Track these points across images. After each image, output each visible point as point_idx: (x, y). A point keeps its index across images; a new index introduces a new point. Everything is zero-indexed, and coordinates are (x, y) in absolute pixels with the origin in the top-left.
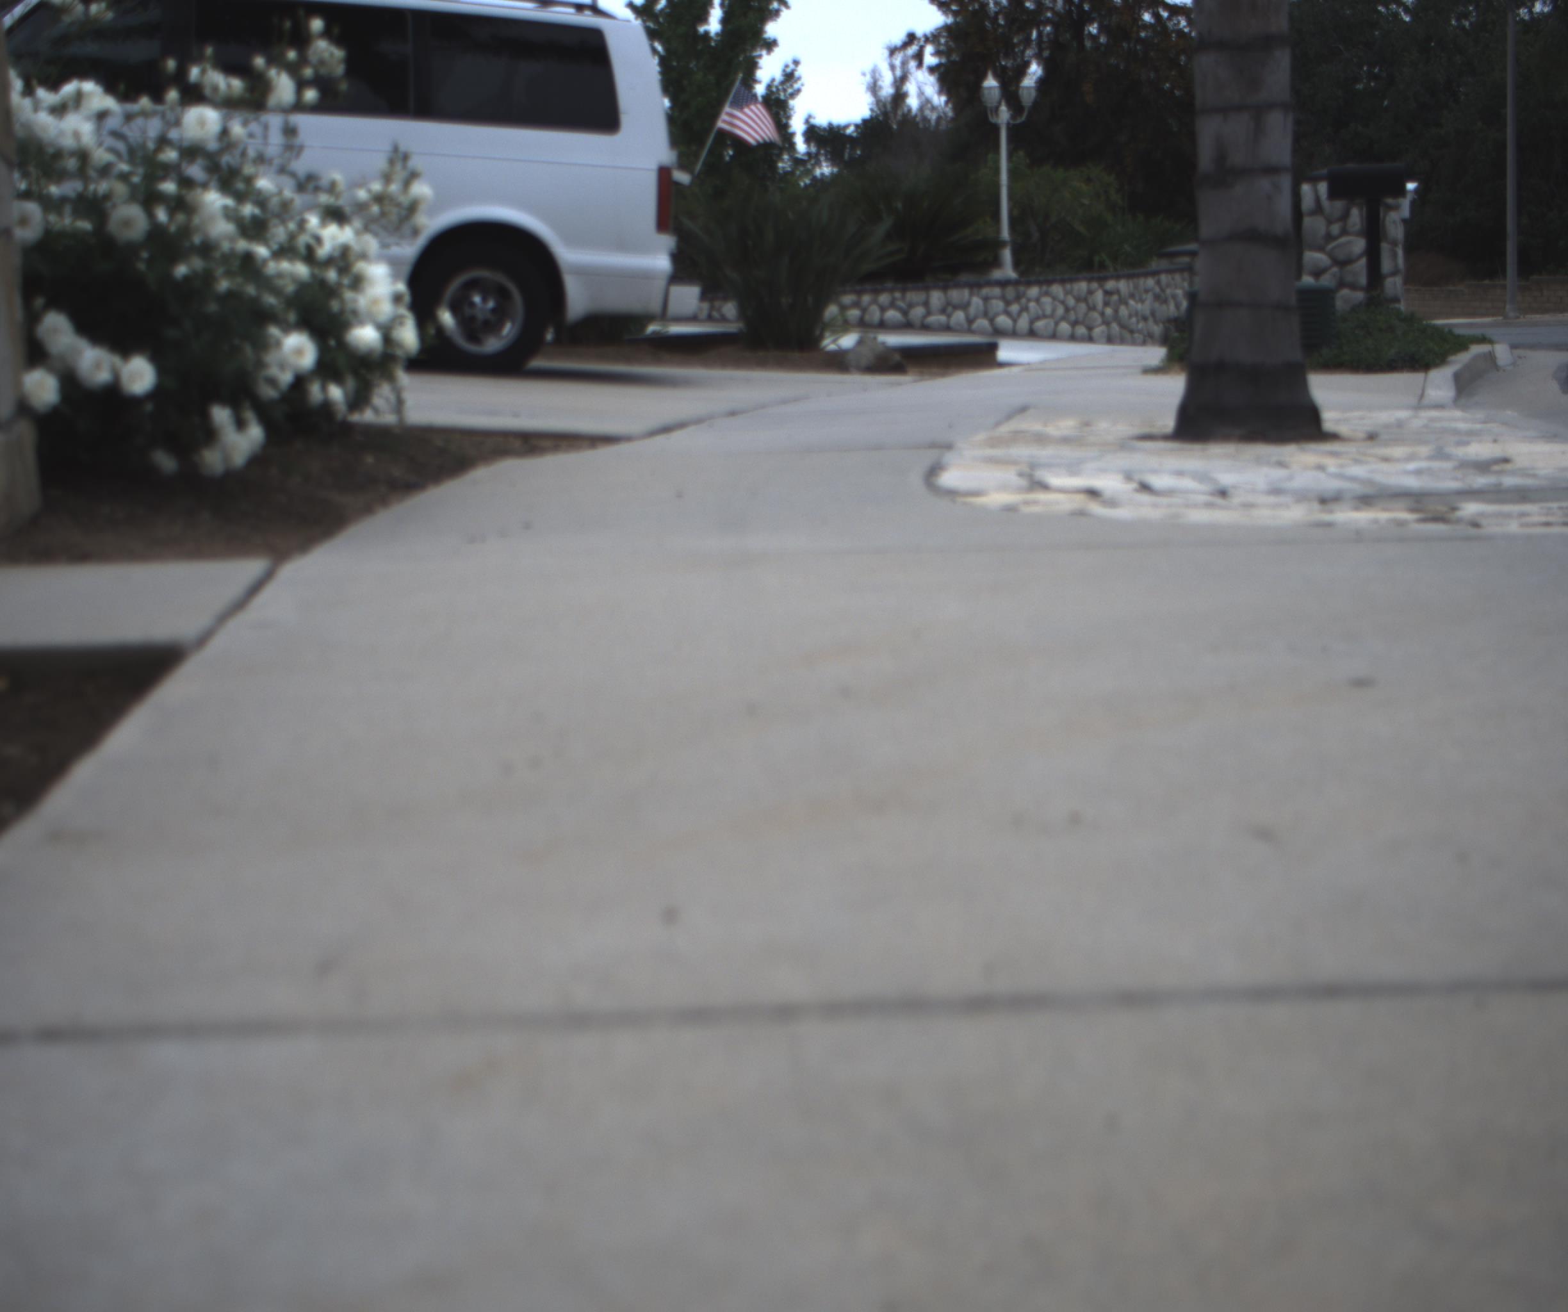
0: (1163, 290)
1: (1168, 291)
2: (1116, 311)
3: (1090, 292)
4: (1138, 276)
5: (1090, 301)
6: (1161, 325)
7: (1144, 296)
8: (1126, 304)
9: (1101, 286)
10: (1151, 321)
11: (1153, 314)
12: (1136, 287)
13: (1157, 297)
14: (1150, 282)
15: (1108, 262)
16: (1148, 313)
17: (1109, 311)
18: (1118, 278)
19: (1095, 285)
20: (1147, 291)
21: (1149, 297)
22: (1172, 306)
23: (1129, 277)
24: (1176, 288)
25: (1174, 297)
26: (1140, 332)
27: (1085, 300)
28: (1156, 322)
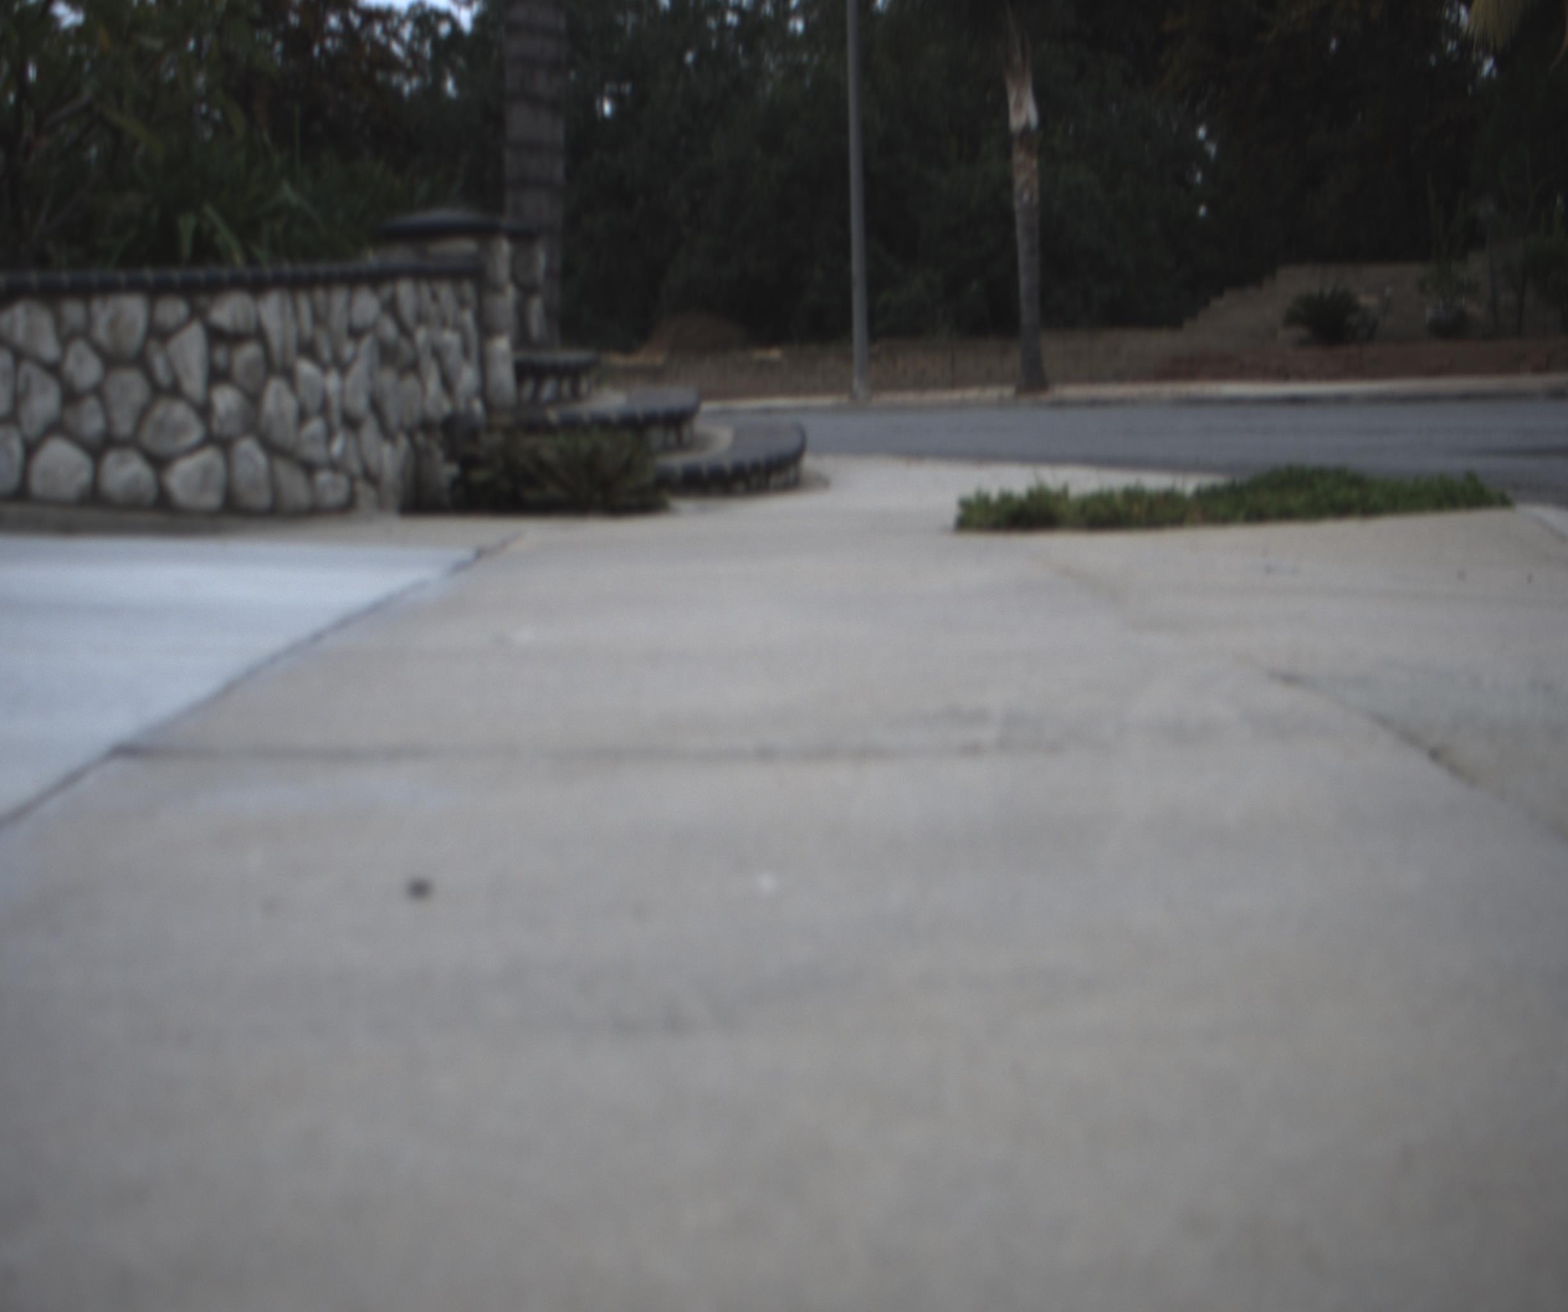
0: (405, 331)
1: (421, 335)
2: (254, 398)
3: (159, 334)
4: (328, 282)
5: (159, 364)
6: (403, 442)
7: (348, 350)
8: (289, 375)
9: (197, 313)
10: (369, 431)
11: (376, 406)
12: (319, 319)
13: (387, 354)
14: (366, 305)
15: (225, 236)
16: (359, 404)
17: (226, 399)
18: (257, 287)
19: (173, 310)
20: (355, 333)
21: (362, 355)
22: (433, 384)
23: (294, 285)
24: (444, 324)
25: (438, 353)
26: (335, 466)
27: (141, 361)
28: (386, 433)
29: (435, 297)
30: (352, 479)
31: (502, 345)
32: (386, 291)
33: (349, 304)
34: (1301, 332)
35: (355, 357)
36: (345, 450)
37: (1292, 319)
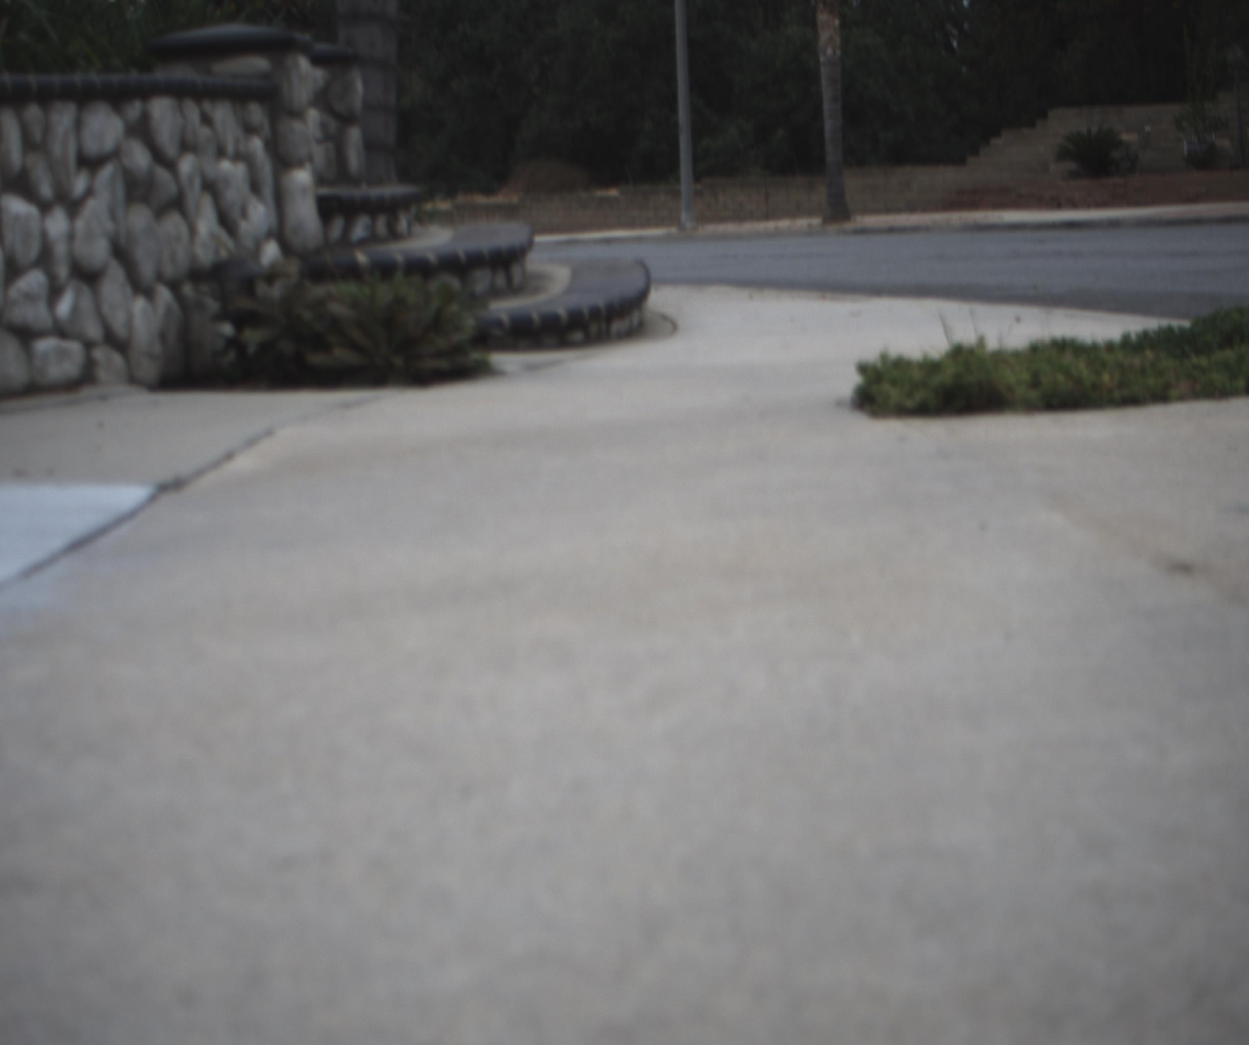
0: (163, 161)
4: (47, 97)
10: (114, 285)
11: (121, 252)
12: (33, 144)
13: (136, 188)
14: (104, 126)
16: (97, 251)
20: (89, 163)
21: (101, 188)
26: (62, 330)
28: (139, 286)
29: (207, 120)
30: (89, 345)
31: (302, 177)
32: (134, 110)
33: (78, 125)
34: (1072, 165)
35: (89, 192)
36: (75, 310)
37: (1063, 154)
